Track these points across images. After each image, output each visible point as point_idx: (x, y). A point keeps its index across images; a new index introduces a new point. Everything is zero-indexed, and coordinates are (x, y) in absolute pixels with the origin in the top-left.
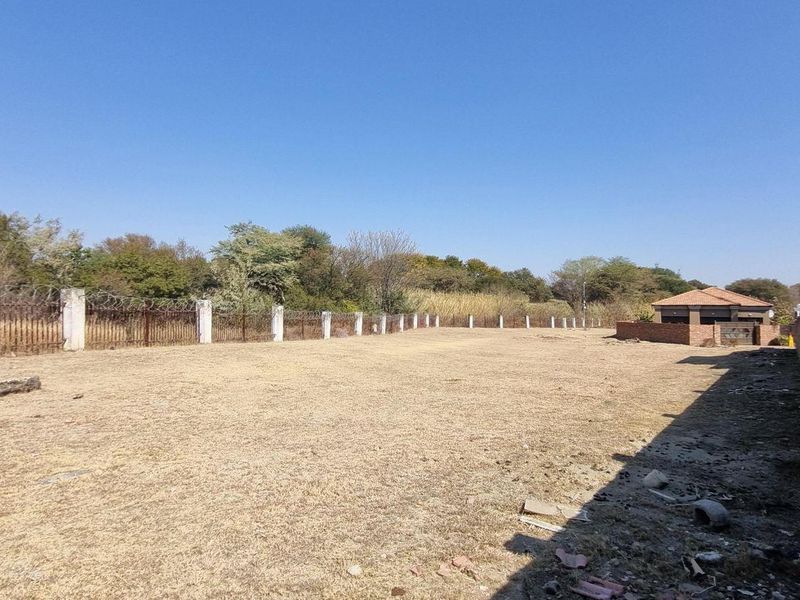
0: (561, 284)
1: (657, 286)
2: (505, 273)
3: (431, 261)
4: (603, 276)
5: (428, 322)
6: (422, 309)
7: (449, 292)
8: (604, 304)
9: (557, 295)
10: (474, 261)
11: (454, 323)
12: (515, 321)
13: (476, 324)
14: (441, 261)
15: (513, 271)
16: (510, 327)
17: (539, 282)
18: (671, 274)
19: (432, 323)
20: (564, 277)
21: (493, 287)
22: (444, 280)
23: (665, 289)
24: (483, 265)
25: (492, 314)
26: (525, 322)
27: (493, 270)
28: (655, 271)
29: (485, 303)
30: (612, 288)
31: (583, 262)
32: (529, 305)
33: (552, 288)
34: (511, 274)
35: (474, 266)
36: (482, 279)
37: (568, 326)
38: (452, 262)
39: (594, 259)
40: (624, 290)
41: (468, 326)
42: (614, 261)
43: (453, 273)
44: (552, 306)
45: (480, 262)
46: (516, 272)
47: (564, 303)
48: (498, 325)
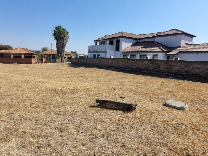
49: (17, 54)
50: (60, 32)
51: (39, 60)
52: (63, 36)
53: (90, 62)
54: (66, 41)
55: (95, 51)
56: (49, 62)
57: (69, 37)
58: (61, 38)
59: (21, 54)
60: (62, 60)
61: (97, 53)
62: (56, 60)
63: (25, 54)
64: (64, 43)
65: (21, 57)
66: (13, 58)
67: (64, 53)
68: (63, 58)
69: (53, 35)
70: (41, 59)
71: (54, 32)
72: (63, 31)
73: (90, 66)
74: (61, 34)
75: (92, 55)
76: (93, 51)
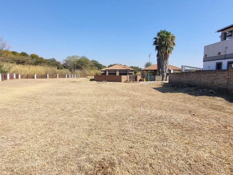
0: (66, 64)
1: (94, 65)
2: (46, 59)
3: (14, 53)
4: (79, 61)
5: (15, 77)
6: (11, 71)
7: (24, 65)
8: (80, 70)
9: (65, 67)
10: (33, 54)
11: (28, 77)
12: (53, 76)
13: (37, 77)
14: (19, 54)
15: (49, 59)
16: (51, 78)
17: (59, 63)
18: (97, 62)
19: (17, 77)
20: (67, 62)
21: (42, 64)
22: (21, 61)
23: (96, 66)
24: (37, 56)
25: (43, 74)
26: (57, 76)
27: (41, 58)
28: (93, 61)
29: (40, 69)
30: (82, 65)
31: (73, 57)
32: (57, 70)
33: (63, 65)
34: (48, 60)
35: (33, 56)
36: (38, 61)
37: (71, 77)
38: (24, 54)
39: (76, 56)
40: (85, 66)
41: (34, 78)
42: (82, 57)
43: (25, 58)
44: (64, 71)
45: (36, 55)
46: (50, 59)
47: (68, 70)
48: (47, 77)
49: (112, 71)
50: (162, 38)
51: (133, 77)
52: (166, 42)
53: (205, 80)
54: (171, 50)
55: (221, 54)
56: (145, 80)
57: (176, 44)
58: (162, 46)
59: (116, 70)
60: (163, 78)
61: (224, 59)
62: (155, 78)
63: (120, 70)
64: (166, 53)
65: (115, 74)
66: (108, 75)
67: (166, 68)
68: (165, 74)
69: (154, 44)
70: (135, 76)
71: (154, 40)
72: (165, 35)
73: (203, 91)
74: (163, 40)
75: (212, 65)
76: (216, 54)
